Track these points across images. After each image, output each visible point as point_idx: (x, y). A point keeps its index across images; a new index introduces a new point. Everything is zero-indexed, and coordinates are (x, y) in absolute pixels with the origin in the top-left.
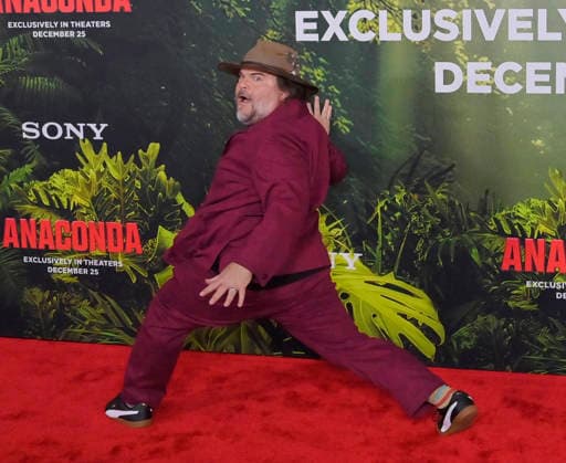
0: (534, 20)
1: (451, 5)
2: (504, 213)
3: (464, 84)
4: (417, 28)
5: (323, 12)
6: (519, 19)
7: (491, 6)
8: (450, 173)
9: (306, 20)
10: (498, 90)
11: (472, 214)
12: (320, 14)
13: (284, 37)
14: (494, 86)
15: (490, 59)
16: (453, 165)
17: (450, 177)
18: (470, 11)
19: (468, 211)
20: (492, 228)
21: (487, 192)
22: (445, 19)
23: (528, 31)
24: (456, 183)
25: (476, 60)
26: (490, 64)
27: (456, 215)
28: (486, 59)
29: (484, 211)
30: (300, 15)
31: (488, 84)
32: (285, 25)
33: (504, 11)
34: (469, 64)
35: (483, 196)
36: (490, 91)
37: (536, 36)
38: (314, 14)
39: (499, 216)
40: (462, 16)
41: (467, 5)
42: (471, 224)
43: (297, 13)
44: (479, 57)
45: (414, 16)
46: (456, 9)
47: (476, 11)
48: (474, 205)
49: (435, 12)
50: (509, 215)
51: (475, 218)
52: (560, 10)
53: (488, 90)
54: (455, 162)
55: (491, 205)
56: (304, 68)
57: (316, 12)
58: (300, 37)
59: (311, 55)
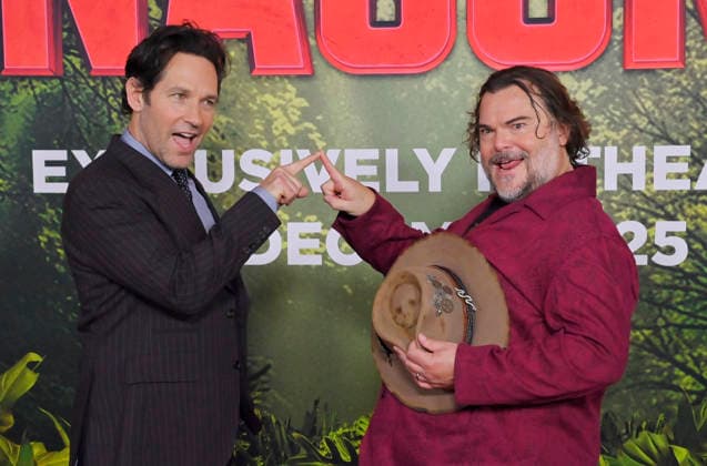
0: (381, 164)
1: (264, 143)
2: (340, 431)
3: (284, 253)
4: (214, 175)
5: (75, 152)
6: (359, 163)
7: (321, 144)
8: (263, 378)
9: (49, 163)
10: (332, 261)
11: (295, 435)
12: (70, 155)
13: (14, 188)
14: (325, 255)
15: (319, 219)
16: (268, 367)
17: (263, 382)
18: (290, 151)
19: (289, 430)
20: (323, 454)
21: (316, 402)
22: (254, 162)
23: (372, 179)
24: (272, 391)
25: (300, 220)
26: (320, 224)
27: (273, 436)
28: (314, 218)
29: (312, 430)
30: (39, 157)
31: (317, 253)
32: (15, 169)
33: (338, 151)
34: (289, 224)
35: (311, 409)
36: (320, 263)
37: (383, 185)
38: (62, 155)
39: (333, 436)
40: (279, 158)
41: (286, 145)
42: (294, 449)
43: (35, 153)
44: (304, 216)
45: (211, 159)
46: (272, 149)
47: (298, 151)
48: (299, 422)
49: (241, 153)
50: (347, 435)
51: (300, 440)
52: (415, 150)
53: (317, 261)
54: (270, 361)
55: (322, 422)
56: (46, 231)
57: (65, 152)
58: (40, 186)
59: (57, 213)
